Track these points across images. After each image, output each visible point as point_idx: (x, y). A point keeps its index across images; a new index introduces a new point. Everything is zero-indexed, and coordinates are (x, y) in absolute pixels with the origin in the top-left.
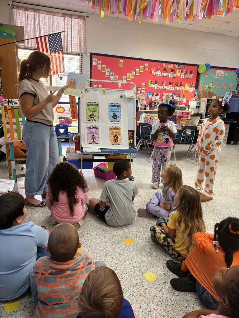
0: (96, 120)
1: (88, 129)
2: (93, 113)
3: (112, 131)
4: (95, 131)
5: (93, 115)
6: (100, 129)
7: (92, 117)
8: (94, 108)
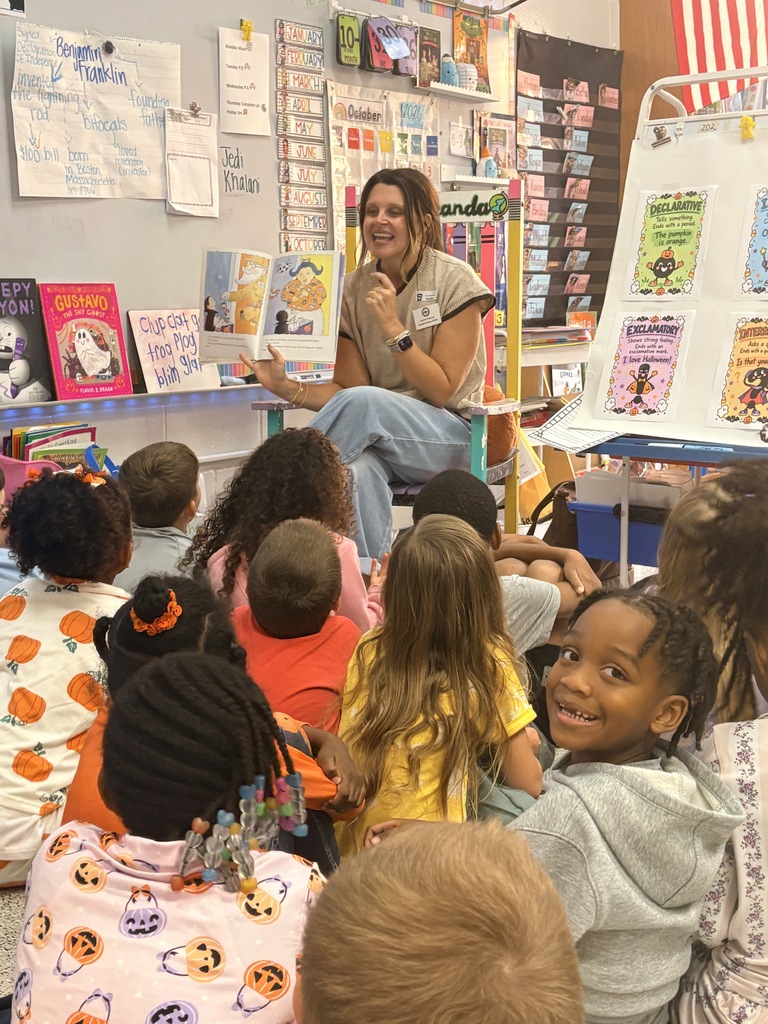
0: (677, 285)
1: (628, 334)
2: (675, 248)
3: (745, 345)
4: (659, 343)
5: (672, 260)
6: (687, 336)
7: (664, 270)
8: (681, 222)
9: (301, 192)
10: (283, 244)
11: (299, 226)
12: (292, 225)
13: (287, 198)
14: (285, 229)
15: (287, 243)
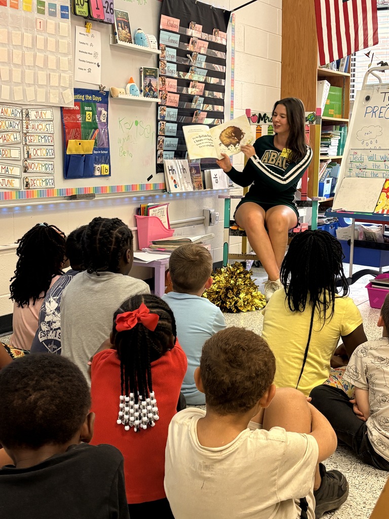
9: (36, 124)
10: (26, 152)
11: (35, 142)
12: (31, 141)
13: (27, 128)
14: (26, 144)
15: (28, 152)
